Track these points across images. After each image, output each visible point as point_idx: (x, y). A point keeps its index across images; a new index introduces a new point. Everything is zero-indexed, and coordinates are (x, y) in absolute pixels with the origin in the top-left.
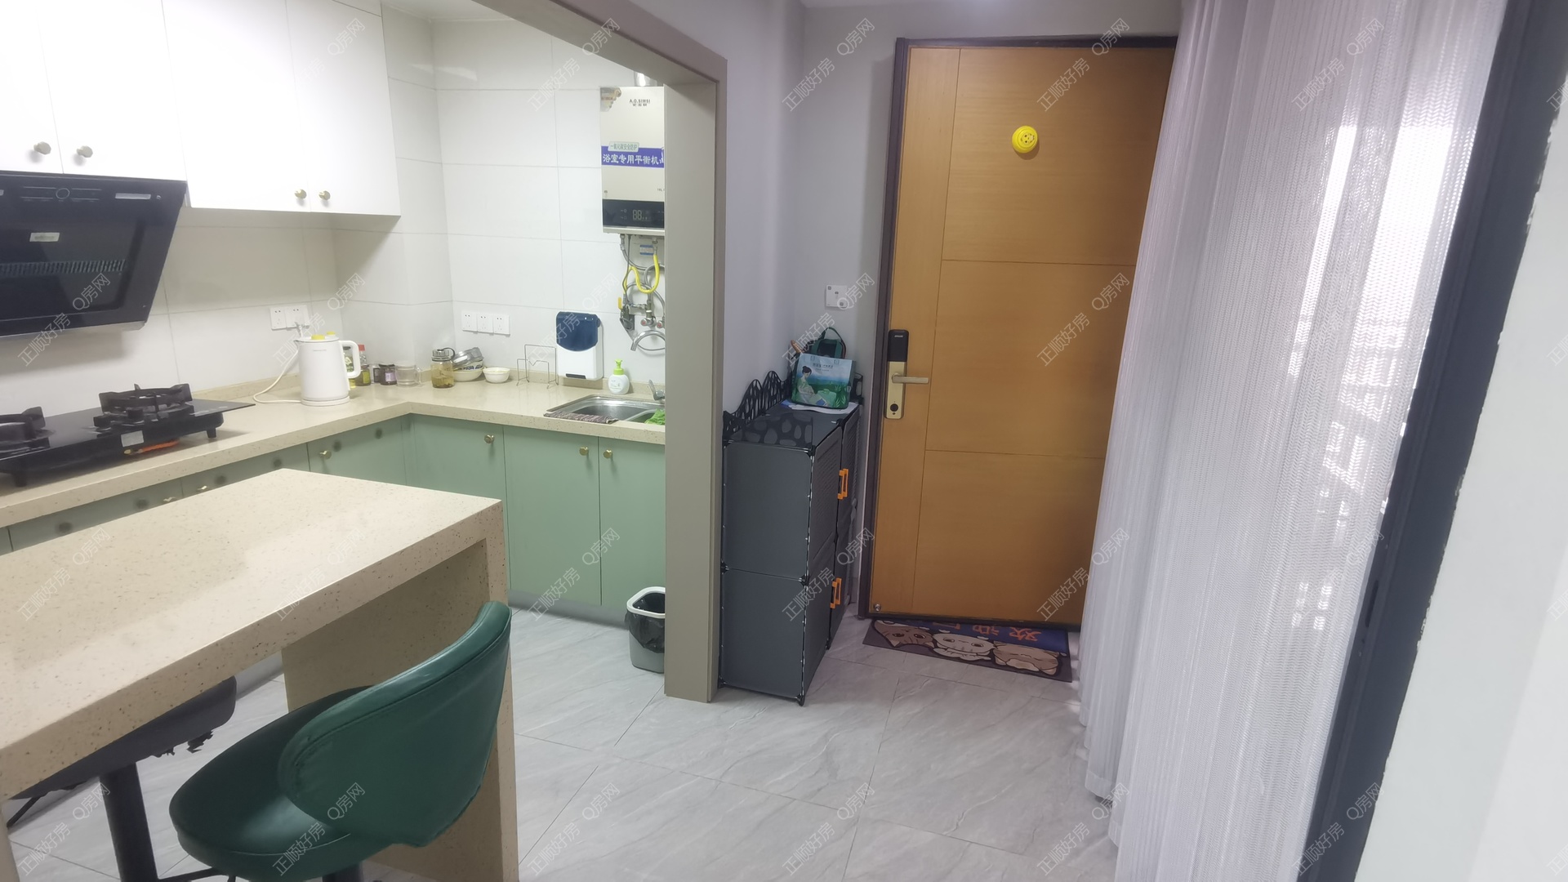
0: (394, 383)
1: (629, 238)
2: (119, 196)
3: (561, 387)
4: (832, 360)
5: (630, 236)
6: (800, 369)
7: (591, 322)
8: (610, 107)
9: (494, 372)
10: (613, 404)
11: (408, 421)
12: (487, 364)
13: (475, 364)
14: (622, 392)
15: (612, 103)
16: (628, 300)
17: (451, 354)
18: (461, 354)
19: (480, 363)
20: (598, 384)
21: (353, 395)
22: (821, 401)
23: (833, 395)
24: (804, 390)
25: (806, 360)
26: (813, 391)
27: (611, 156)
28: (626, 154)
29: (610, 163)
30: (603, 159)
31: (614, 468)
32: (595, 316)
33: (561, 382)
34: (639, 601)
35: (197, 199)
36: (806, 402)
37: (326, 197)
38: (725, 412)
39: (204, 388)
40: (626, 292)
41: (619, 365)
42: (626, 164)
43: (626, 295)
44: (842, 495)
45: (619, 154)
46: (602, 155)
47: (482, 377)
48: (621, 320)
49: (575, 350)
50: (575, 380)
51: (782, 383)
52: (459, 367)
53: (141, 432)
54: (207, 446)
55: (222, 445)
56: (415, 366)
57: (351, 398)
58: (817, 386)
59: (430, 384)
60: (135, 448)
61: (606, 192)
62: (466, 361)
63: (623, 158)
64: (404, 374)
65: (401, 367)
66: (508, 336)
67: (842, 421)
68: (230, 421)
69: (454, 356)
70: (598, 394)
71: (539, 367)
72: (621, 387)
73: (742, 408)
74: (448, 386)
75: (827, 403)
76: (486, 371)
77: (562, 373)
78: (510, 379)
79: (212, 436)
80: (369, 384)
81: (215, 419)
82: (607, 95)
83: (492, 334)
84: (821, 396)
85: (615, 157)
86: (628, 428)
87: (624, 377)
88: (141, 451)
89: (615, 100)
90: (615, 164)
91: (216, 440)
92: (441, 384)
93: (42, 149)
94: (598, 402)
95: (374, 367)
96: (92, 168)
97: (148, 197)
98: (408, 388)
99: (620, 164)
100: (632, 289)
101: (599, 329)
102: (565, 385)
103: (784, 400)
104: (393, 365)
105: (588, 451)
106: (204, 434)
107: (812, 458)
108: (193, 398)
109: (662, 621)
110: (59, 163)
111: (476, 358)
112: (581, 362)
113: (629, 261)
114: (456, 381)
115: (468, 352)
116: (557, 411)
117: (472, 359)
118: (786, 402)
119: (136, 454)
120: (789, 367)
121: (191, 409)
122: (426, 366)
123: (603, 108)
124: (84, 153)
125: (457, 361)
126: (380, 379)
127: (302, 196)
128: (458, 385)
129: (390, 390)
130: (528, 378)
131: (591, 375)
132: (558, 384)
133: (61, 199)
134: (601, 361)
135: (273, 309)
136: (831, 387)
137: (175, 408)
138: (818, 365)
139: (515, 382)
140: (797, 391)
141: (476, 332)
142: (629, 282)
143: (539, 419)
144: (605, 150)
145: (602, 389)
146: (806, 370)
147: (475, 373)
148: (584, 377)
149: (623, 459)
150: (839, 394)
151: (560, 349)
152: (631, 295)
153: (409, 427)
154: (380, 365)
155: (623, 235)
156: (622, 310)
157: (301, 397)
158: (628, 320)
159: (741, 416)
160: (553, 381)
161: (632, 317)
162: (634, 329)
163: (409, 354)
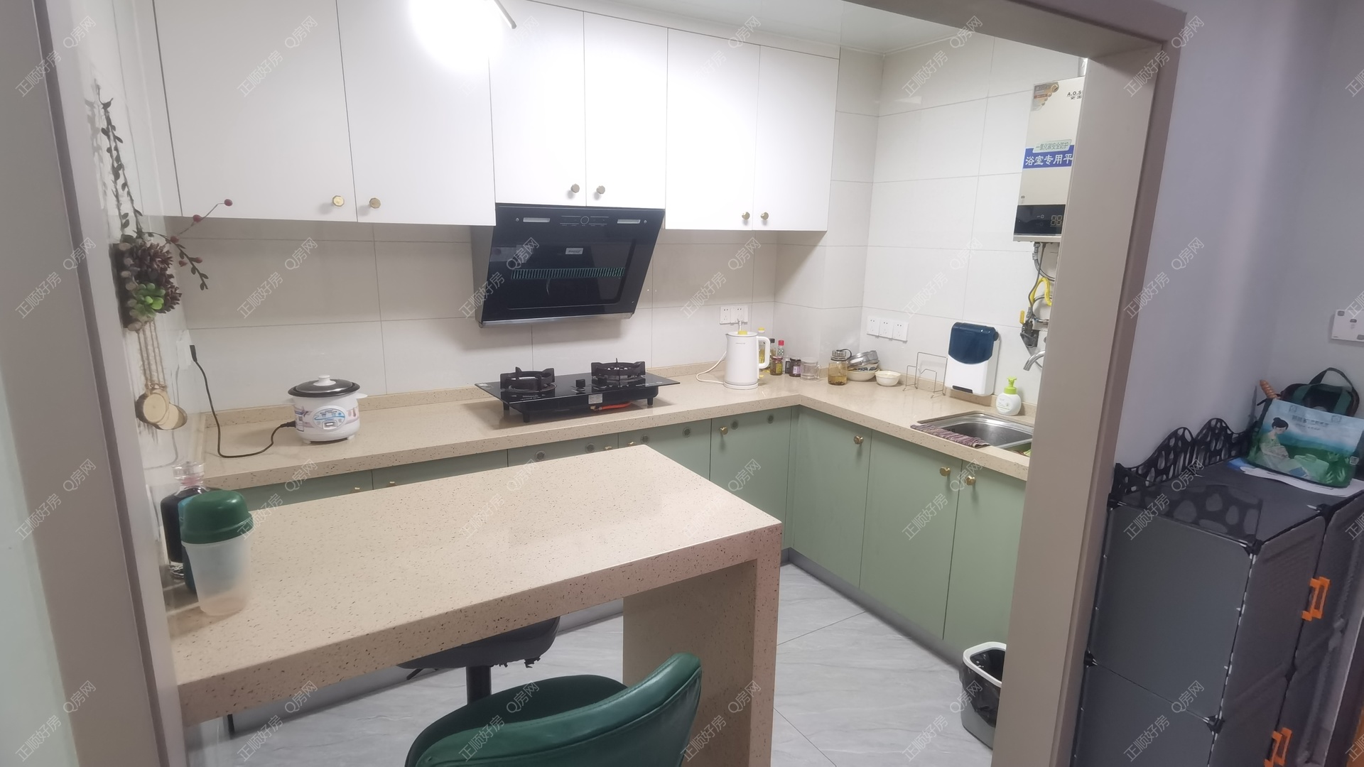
0: (799, 376)
1: (1044, 246)
2: (620, 222)
3: (947, 398)
4: (1328, 416)
5: (1045, 244)
6: (1269, 420)
7: (987, 335)
8: (1043, 104)
9: (885, 376)
10: (992, 423)
11: (797, 412)
12: (882, 367)
13: (869, 367)
14: (1008, 412)
15: (1046, 100)
16: (1032, 315)
17: (848, 355)
18: (859, 355)
19: (875, 366)
20: (986, 401)
21: (761, 383)
22: (1297, 470)
23: (1324, 465)
24: (1271, 450)
25: (1281, 409)
26: (1286, 454)
27: (1033, 159)
28: (1053, 154)
29: (1033, 166)
30: (1025, 162)
31: (975, 497)
32: (993, 329)
33: (948, 393)
34: (981, 654)
35: (671, 223)
36: (1272, 467)
37: (765, 217)
38: (1118, 465)
39: (654, 367)
40: (1032, 305)
41: (1012, 383)
42: (1052, 165)
43: (1031, 308)
44: (1313, 614)
45: (1045, 155)
46: (1026, 158)
47: (874, 379)
48: (1022, 335)
49: (966, 362)
50: (962, 393)
51: (1234, 436)
52: (855, 367)
53: (601, 395)
54: (646, 410)
55: (656, 411)
56: (817, 363)
57: (759, 385)
58: (1294, 448)
59: (826, 380)
60: (597, 405)
61: (1023, 197)
62: (861, 363)
63: (1049, 159)
64: (808, 368)
65: (805, 363)
66: (905, 342)
67: (1328, 509)
68: (663, 393)
69: (851, 357)
70: (983, 411)
71: (928, 376)
72: (1010, 408)
73: (1151, 463)
74: (840, 384)
75: (1308, 474)
76: (878, 373)
77: (949, 384)
78: (900, 383)
79: (650, 404)
80: (780, 374)
81: (653, 391)
82: (1042, 92)
83: (891, 339)
84: (1298, 462)
85: (1039, 158)
86: (998, 456)
87: (1016, 397)
88: (601, 409)
89: (1050, 96)
90: (1039, 166)
91: (652, 407)
92: (835, 382)
93: (575, 189)
94: (979, 419)
95: (787, 360)
96: (606, 202)
97: (638, 222)
98: (809, 382)
99: (1045, 165)
100: (1040, 303)
101: (996, 343)
102: (951, 397)
103: (1235, 457)
104: (800, 360)
105: (949, 472)
106: (645, 401)
107: (1254, 558)
108: (646, 371)
109: (998, 689)
110: (584, 200)
111: (873, 362)
112: (971, 375)
113: (1039, 270)
114: (849, 379)
115: (865, 354)
116: (928, 424)
117: (868, 361)
118: (1237, 462)
119: (598, 410)
120: (1252, 416)
121: (644, 381)
122: (825, 363)
123: (1034, 107)
124: (601, 191)
125: (853, 361)
126: (789, 371)
127: (746, 216)
128: (851, 384)
129: (795, 380)
130: (916, 385)
131: (978, 390)
132: (944, 395)
133: (584, 224)
134: (992, 377)
135: (722, 308)
136: (1321, 453)
137: (634, 378)
138: (1301, 420)
139: (903, 387)
140: (1259, 449)
141: (878, 337)
142: (1038, 294)
143: (905, 429)
144: (1029, 153)
145: (989, 406)
146: (1279, 423)
147: (867, 375)
148: (970, 391)
149: (987, 490)
150: (1334, 466)
151: (951, 359)
152: (1038, 309)
153: (797, 417)
154: (791, 359)
155: (1039, 243)
156: (1024, 325)
157: (724, 379)
158: (1030, 335)
159: (1145, 475)
160: (938, 390)
161: (1037, 332)
162: (1036, 345)
163: (816, 353)
